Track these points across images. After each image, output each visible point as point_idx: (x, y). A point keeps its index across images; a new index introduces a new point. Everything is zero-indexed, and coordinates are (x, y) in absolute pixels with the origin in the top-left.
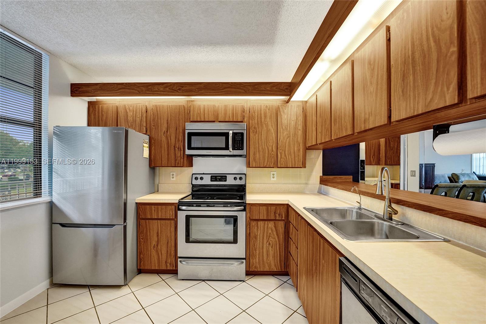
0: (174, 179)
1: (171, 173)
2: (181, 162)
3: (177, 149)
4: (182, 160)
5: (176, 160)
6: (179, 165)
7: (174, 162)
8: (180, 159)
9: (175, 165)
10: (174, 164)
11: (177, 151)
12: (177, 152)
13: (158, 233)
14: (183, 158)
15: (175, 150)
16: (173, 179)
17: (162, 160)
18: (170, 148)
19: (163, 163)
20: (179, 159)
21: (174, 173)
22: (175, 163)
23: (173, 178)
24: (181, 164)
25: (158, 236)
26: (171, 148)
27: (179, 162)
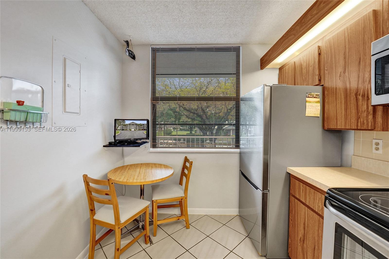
0: (380, 152)
1: (374, 141)
2: (367, 121)
3: (360, 98)
4: (370, 117)
5: (359, 117)
6: (365, 127)
7: (356, 122)
8: (367, 116)
9: (357, 126)
10: (356, 124)
11: (361, 101)
12: (360, 103)
13: (304, 224)
14: (372, 112)
15: (357, 100)
16: (377, 152)
17: (337, 119)
18: (348, 97)
19: (338, 122)
20: (365, 115)
21: (380, 142)
22: (358, 122)
23: (377, 149)
24: (368, 124)
25: (304, 228)
26: (350, 96)
27: (363, 121)
